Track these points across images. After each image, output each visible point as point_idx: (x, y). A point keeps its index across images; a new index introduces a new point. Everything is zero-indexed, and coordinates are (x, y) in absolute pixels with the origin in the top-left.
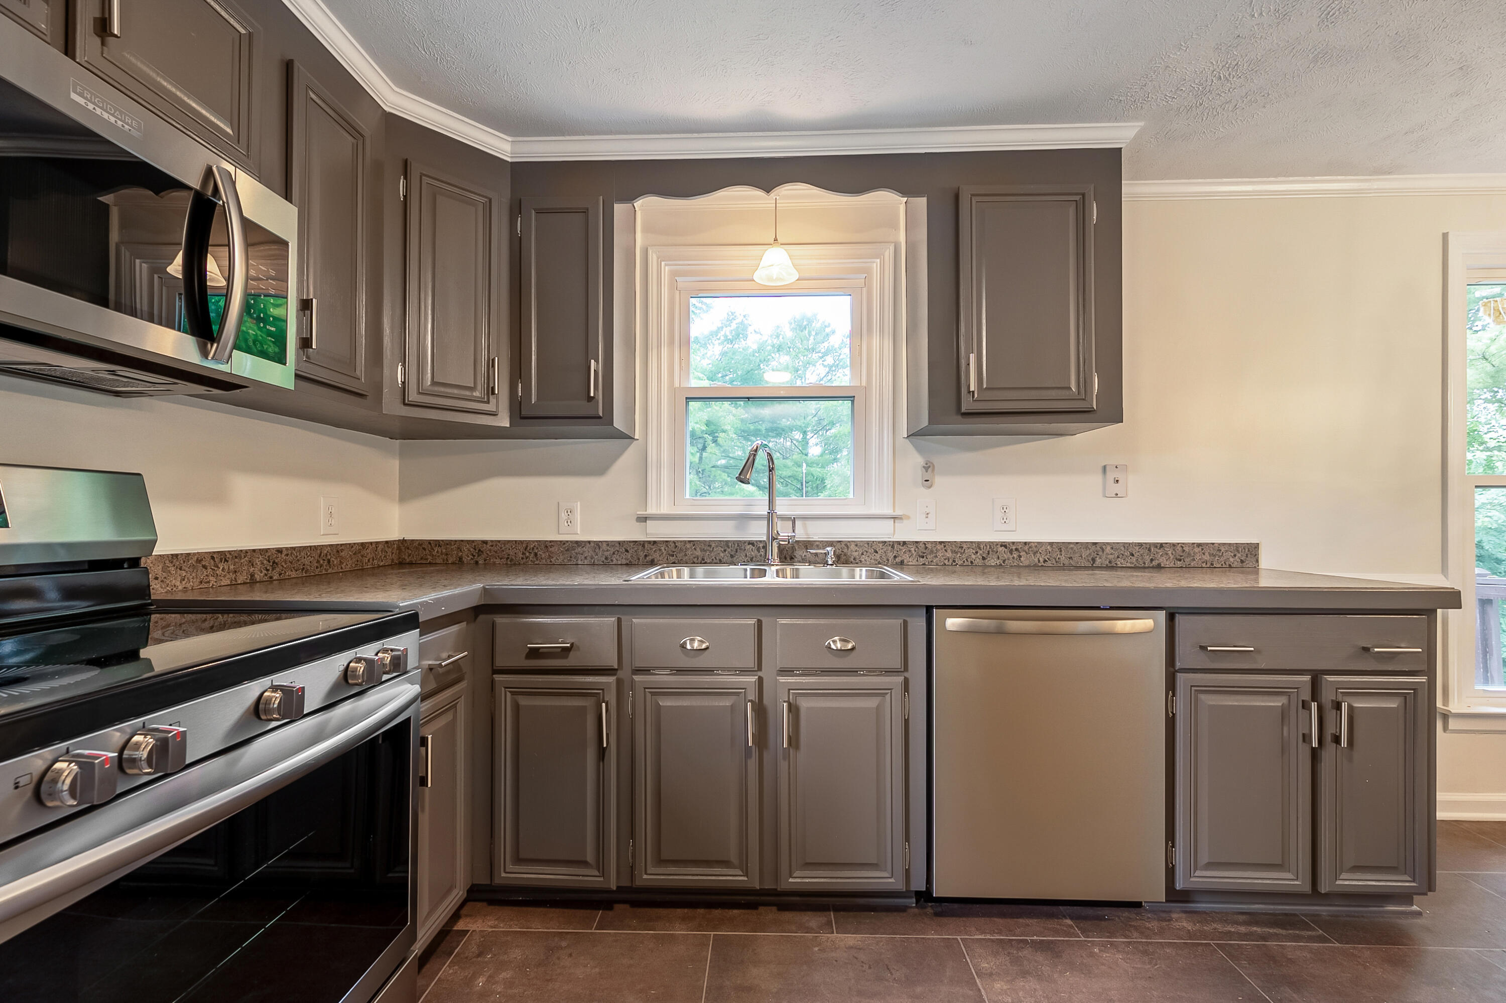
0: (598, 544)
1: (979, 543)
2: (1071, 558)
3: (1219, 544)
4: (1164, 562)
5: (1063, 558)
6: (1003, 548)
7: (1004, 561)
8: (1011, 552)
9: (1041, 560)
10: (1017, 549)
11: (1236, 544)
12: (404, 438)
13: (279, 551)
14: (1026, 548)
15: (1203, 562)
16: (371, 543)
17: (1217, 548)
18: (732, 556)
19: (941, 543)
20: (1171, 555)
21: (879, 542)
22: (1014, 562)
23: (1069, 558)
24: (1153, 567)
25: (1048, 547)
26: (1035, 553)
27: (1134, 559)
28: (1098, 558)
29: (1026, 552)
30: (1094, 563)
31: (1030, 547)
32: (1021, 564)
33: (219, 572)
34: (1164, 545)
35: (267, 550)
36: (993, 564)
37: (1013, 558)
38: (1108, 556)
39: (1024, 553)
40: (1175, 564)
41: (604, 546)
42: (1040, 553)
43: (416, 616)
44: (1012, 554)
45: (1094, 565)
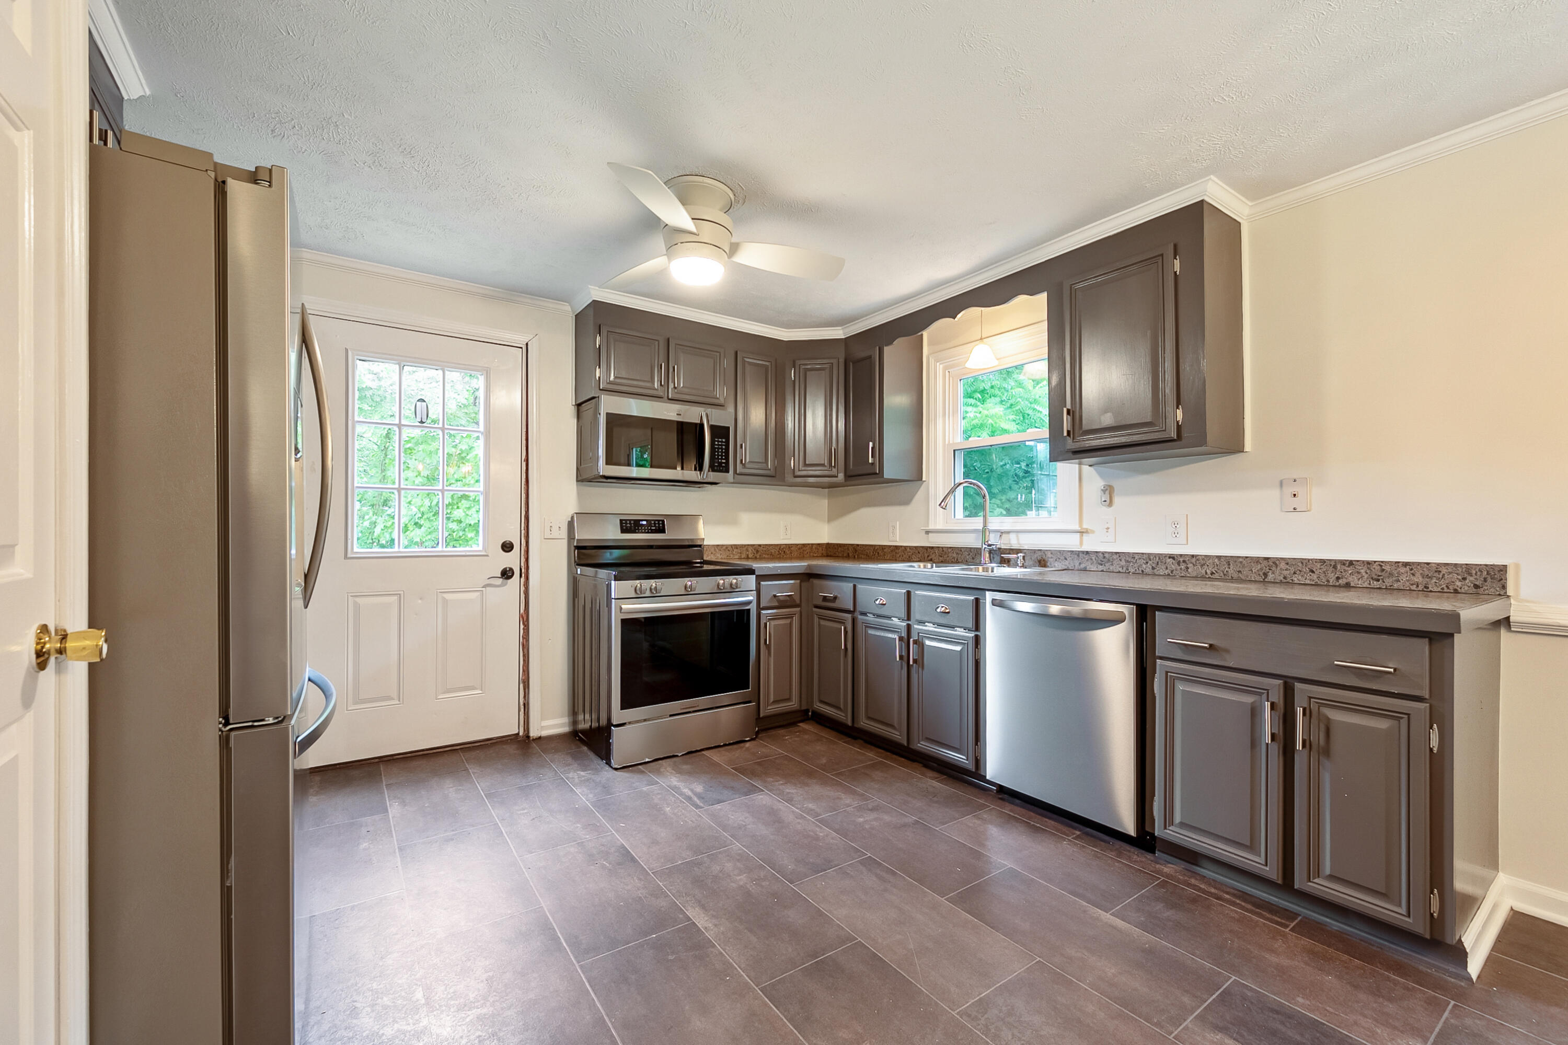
0: (906, 547)
1: (1149, 554)
2: (1239, 572)
3: (1438, 564)
4: (1353, 581)
5: (1231, 571)
6: (1171, 559)
7: (1172, 572)
8: (1179, 563)
9: (1209, 572)
10: (1184, 561)
11: (1467, 564)
12: (829, 488)
13: (760, 545)
14: (1194, 560)
15: (1412, 585)
16: (809, 544)
17: (1434, 569)
18: (973, 558)
19: (1116, 553)
20: (1364, 574)
21: (1068, 551)
22: (1181, 573)
23: (1238, 572)
24: (1340, 586)
25: (1216, 560)
26: (1202, 566)
27: (1315, 576)
28: (1270, 573)
29: (1193, 565)
30: (1266, 578)
31: (1198, 560)
32: (1188, 575)
33: (734, 553)
34: (1354, 563)
35: (754, 545)
36: (1162, 574)
37: (1181, 569)
38: (1283, 572)
39: (1192, 565)
40: (1370, 584)
41: (908, 549)
42: (1208, 566)
43: (754, 570)
44: (1179, 565)
45: (1266, 580)
